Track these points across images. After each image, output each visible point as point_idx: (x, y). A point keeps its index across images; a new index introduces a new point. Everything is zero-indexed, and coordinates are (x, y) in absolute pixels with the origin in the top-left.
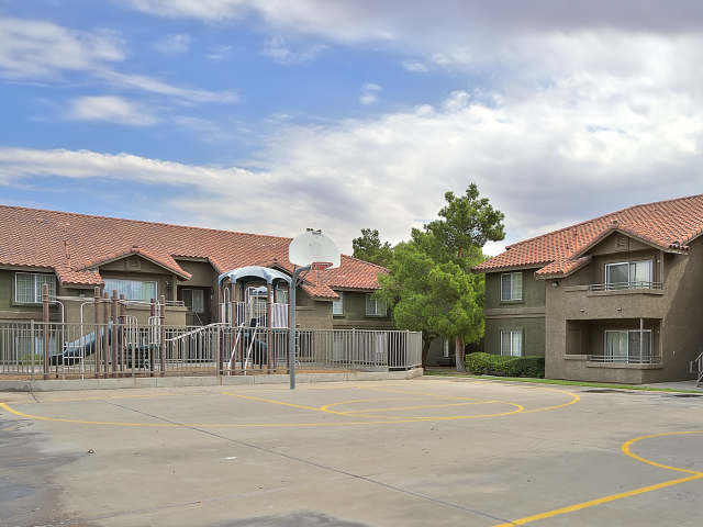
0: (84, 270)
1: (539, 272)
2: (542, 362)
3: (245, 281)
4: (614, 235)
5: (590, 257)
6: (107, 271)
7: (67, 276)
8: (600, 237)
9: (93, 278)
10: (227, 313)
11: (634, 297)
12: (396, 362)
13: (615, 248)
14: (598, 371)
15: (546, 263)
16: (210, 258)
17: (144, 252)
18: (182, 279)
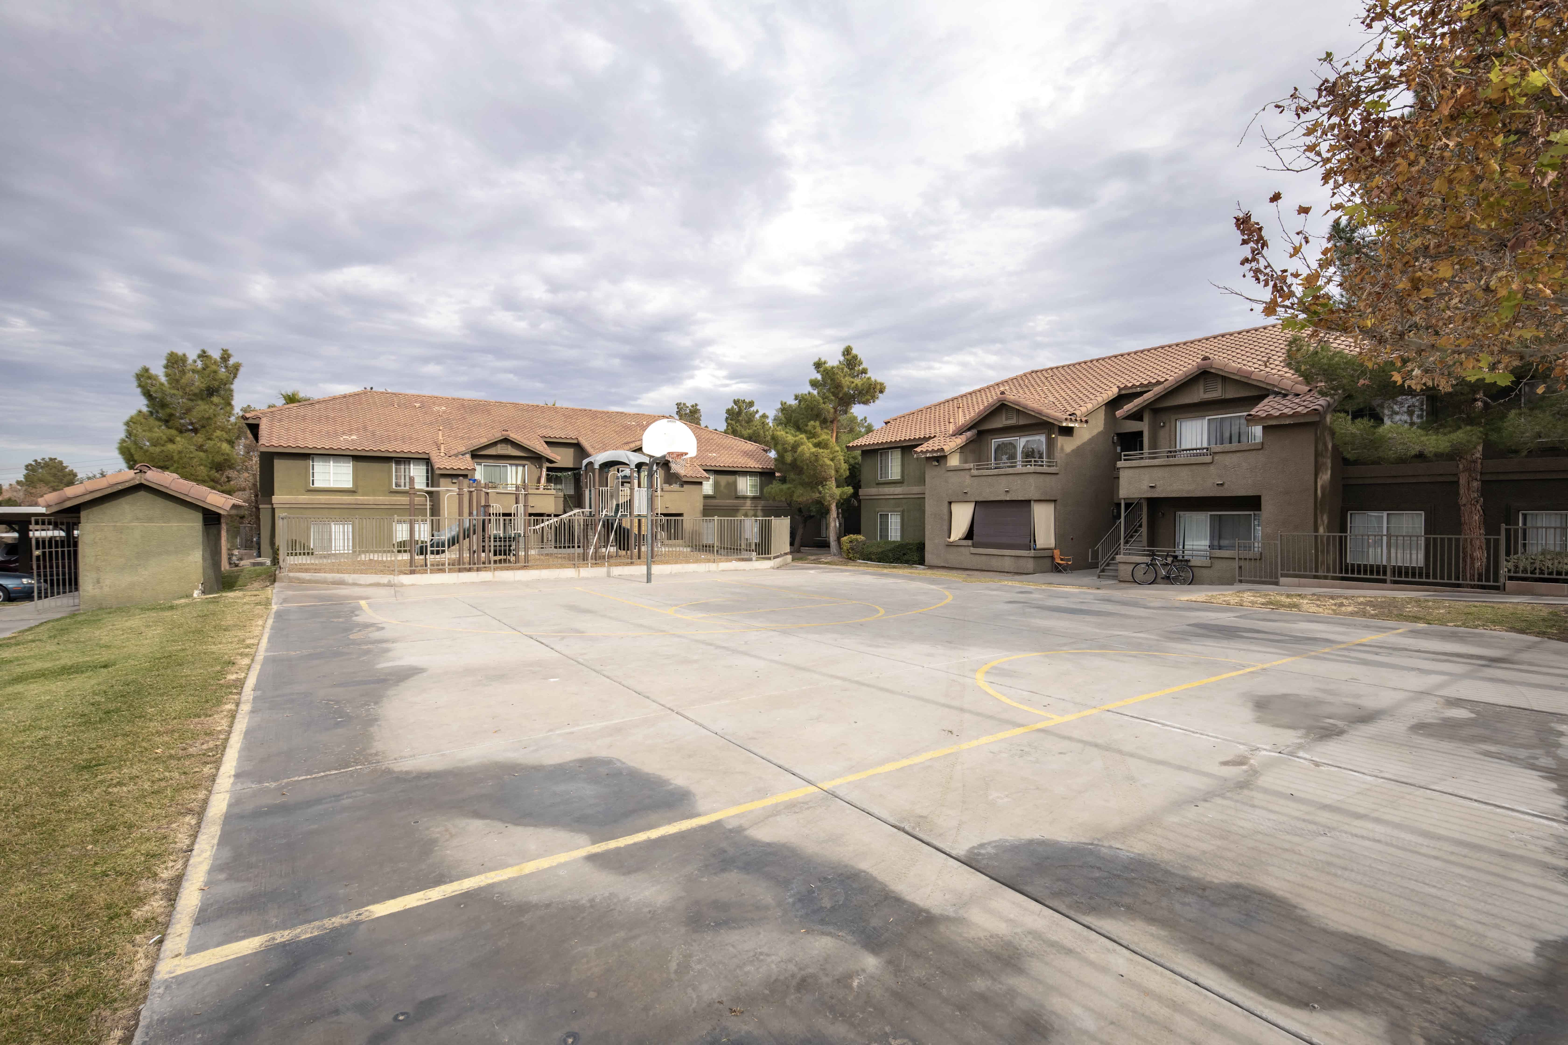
0: (456, 455)
1: (918, 449)
2: (921, 547)
3: (608, 465)
4: (1001, 407)
5: (974, 431)
6: (476, 455)
7: (441, 462)
8: (990, 406)
9: (466, 463)
10: (590, 499)
11: (1023, 477)
12: (763, 549)
13: (1001, 422)
14: (984, 558)
15: (926, 439)
16: (580, 439)
17: (513, 436)
18: (551, 462)
